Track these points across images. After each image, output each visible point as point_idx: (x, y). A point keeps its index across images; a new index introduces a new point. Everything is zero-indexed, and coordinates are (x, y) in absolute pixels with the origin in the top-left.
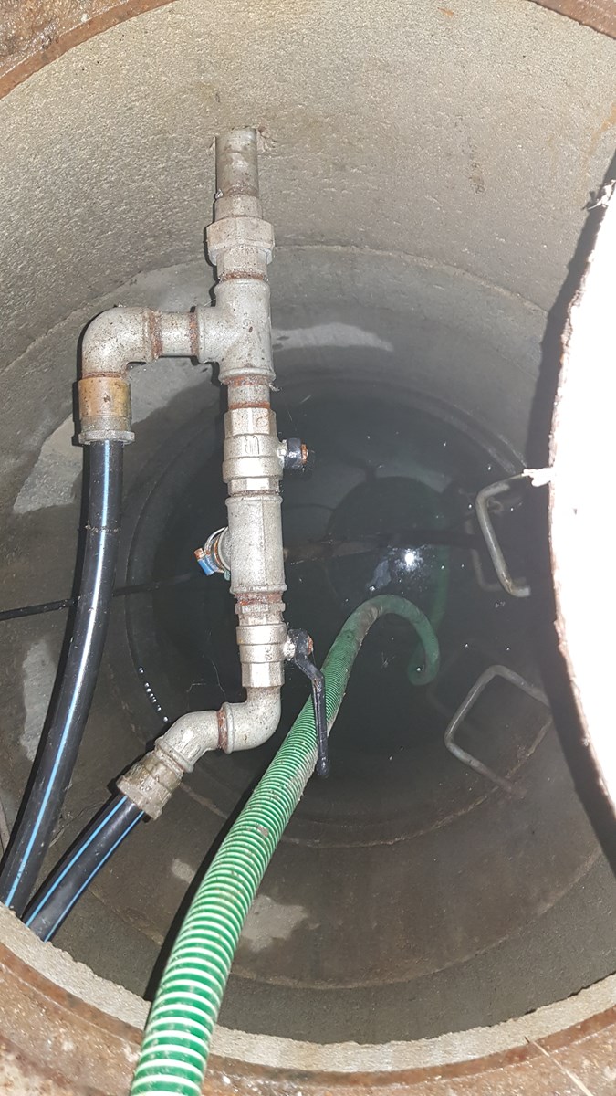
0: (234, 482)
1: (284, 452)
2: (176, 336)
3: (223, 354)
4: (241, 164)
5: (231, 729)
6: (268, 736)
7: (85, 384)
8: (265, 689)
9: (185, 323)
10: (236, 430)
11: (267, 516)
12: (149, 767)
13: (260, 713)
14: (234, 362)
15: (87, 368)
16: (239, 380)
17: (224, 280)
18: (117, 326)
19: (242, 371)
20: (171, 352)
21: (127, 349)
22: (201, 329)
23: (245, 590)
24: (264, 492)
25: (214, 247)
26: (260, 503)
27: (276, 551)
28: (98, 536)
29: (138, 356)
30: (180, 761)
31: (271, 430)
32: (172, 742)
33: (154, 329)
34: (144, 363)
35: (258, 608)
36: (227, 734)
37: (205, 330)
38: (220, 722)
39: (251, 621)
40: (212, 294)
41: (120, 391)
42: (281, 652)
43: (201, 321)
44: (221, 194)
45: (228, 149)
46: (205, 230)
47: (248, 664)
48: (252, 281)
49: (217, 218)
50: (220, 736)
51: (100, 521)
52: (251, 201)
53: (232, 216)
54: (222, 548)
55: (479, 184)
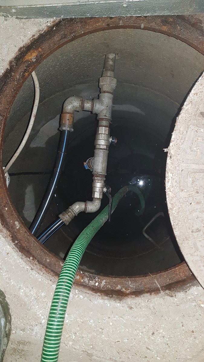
0: (97, 146)
1: (111, 140)
2: (88, 106)
3: (99, 112)
4: (111, 63)
5: (88, 206)
6: (97, 210)
7: (63, 115)
8: (98, 198)
9: (90, 102)
10: (100, 132)
11: (104, 155)
12: (67, 213)
13: (95, 204)
14: (102, 114)
15: (64, 111)
16: (102, 119)
17: (102, 93)
18: (74, 101)
19: (103, 117)
20: (86, 110)
21: (75, 107)
22: (95, 105)
23: (96, 173)
24: (104, 149)
25: (101, 83)
26: (103, 152)
27: (105, 165)
28: (61, 154)
29: (77, 110)
30: (75, 212)
31: (108, 133)
32: (73, 207)
33: (83, 103)
34: (78, 112)
35: (99, 178)
36: (87, 208)
37: (96, 106)
38: (85, 205)
39: (96, 181)
40: (98, 96)
41: (72, 118)
42: (103, 190)
43: (95, 103)
44: (105, 70)
45: (108, 58)
46: (99, 79)
47: (94, 192)
48: (109, 94)
49: (103, 76)
50: (85, 208)
51: (63, 151)
52: (112, 73)
53: (107, 76)
54: (91, 162)
55: (173, 76)
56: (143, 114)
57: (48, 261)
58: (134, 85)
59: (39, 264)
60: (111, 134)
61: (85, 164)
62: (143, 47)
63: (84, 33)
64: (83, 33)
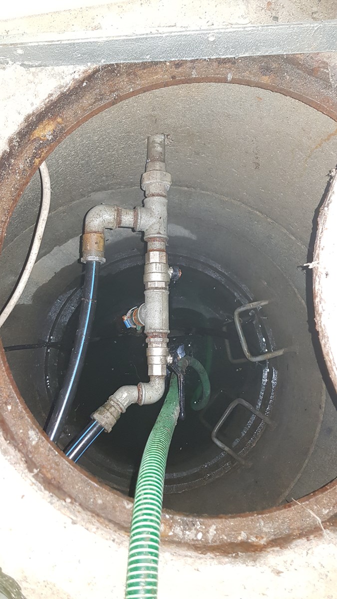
0: (149, 283)
1: (172, 272)
2: (128, 219)
3: (147, 228)
4: (159, 149)
5: (144, 393)
6: (160, 397)
7: (86, 236)
8: (159, 376)
9: (132, 213)
10: (151, 261)
11: (164, 299)
12: (108, 408)
13: (156, 387)
14: (153, 231)
15: (87, 229)
16: (154, 239)
17: (149, 197)
18: (103, 212)
19: (156, 235)
20: (125, 225)
21: (106, 222)
22: (139, 216)
23: (153, 331)
24: (163, 288)
25: (146, 182)
26: (161, 293)
27: (166, 315)
28: (88, 303)
29: (110, 226)
30: (121, 406)
31: (166, 262)
32: (117, 397)
33: (119, 215)
34: (111, 229)
35: (157, 339)
36: (142, 396)
37: (141, 218)
38: (139, 390)
39: (154, 345)
40: (143, 202)
41: (102, 240)
42: (166, 361)
43: (139, 213)
44: (150, 160)
45: (154, 142)
46: (142, 175)
47: (152, 365)
48: (162, 198)
49: (148, 170)
50: (139, 396)
51: (90, 297)
52: (162, 164)
53: (155, 170)
54: (140, 313)
55: (257, 166)
56: (194, 237)
57: (100, 502)
58: (186, 188)
59: (84, 510)
60: (171, 261)
61: (125, 318)
62: (213, 120)
63: (133, 92)
64: (131, 90)
